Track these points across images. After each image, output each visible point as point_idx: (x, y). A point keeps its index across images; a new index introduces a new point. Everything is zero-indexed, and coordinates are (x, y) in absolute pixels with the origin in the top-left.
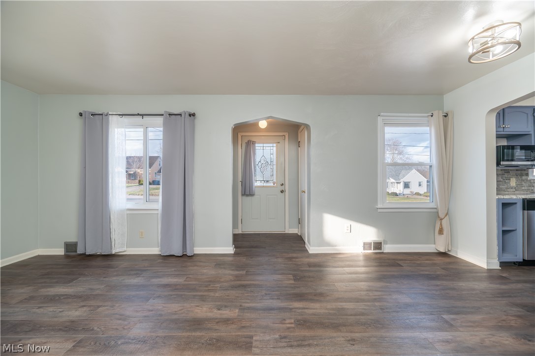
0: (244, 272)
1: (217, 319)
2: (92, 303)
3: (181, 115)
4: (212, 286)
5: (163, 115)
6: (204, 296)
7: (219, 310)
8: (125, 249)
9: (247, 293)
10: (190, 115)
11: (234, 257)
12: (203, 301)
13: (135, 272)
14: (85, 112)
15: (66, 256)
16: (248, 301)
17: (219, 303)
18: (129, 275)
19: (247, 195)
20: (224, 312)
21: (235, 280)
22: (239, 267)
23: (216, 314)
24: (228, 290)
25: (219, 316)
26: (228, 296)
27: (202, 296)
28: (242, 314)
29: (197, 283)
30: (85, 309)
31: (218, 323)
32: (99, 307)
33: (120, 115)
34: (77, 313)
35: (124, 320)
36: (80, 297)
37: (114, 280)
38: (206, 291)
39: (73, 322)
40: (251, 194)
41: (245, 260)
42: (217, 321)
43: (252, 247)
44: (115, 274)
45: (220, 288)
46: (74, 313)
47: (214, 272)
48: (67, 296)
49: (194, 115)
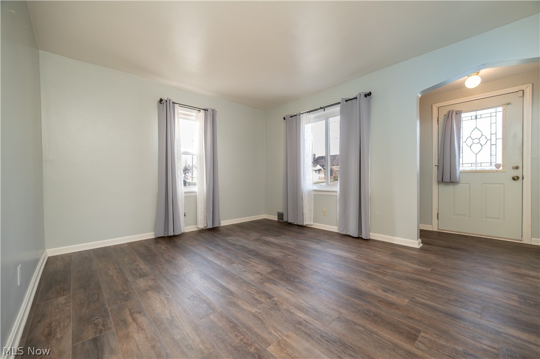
0: (429, 269)
1: (380, 298)
2: (286, 252)
3: (356, 98)
4: (382, 269)
5: (339, 103)
6: (372, 275)
7: (385, 292)
8: (312, 223)
9: (426, 290)
10: (366, 96)
11: (418, 251)
12: (369, 278)
13: (316, 241)
14: (287, 116)
15: (278, 222)
16: (426, 298)
17: (387, 286)
18: (312, 241)
19: (446, 183)
20: (390, 296)
21: (413, 273)
22: (421, 262)
23: (380, 293)
24: (401, 279)
25: (382, 297)
26: (399, 284)
27: (369, 274)
28: (412, 306)
29: (368, 262)
30: (281, 253)
31: (380, 301)
32: (289, 255)
33: (308, 112)
34: (277, 255)
35: (302, 269)
36: (280, 246)
37: (302, 242)
38: (375, 272)
39: (274, 258)
40: (452, 182)
41: (433, 258)
42: (379, 299)
43: (451, 248)
44: (303, 238)
45: (391, 274)
46: (275, 253)
47: (388, 259)
48: (274, 244)
49: (369, 94)
